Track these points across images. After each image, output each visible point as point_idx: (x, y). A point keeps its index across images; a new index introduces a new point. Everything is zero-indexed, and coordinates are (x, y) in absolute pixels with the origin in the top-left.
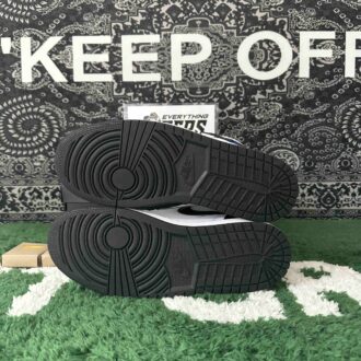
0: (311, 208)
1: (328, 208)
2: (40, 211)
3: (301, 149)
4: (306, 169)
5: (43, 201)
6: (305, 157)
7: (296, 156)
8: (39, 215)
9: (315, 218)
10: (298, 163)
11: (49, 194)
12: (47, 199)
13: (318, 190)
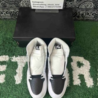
0: (91, 18)
1: (96, 19)
2: (4, 17)
3: (95, 2)
4: (94, 8)
5: (4, 15)
6: (96, 5)
7: (93, 4)
8: (4, 18)
9: (91, 21)
10: (92, 6)
11: (5, 13)
12: (5, 14)
13: (96, 14)
